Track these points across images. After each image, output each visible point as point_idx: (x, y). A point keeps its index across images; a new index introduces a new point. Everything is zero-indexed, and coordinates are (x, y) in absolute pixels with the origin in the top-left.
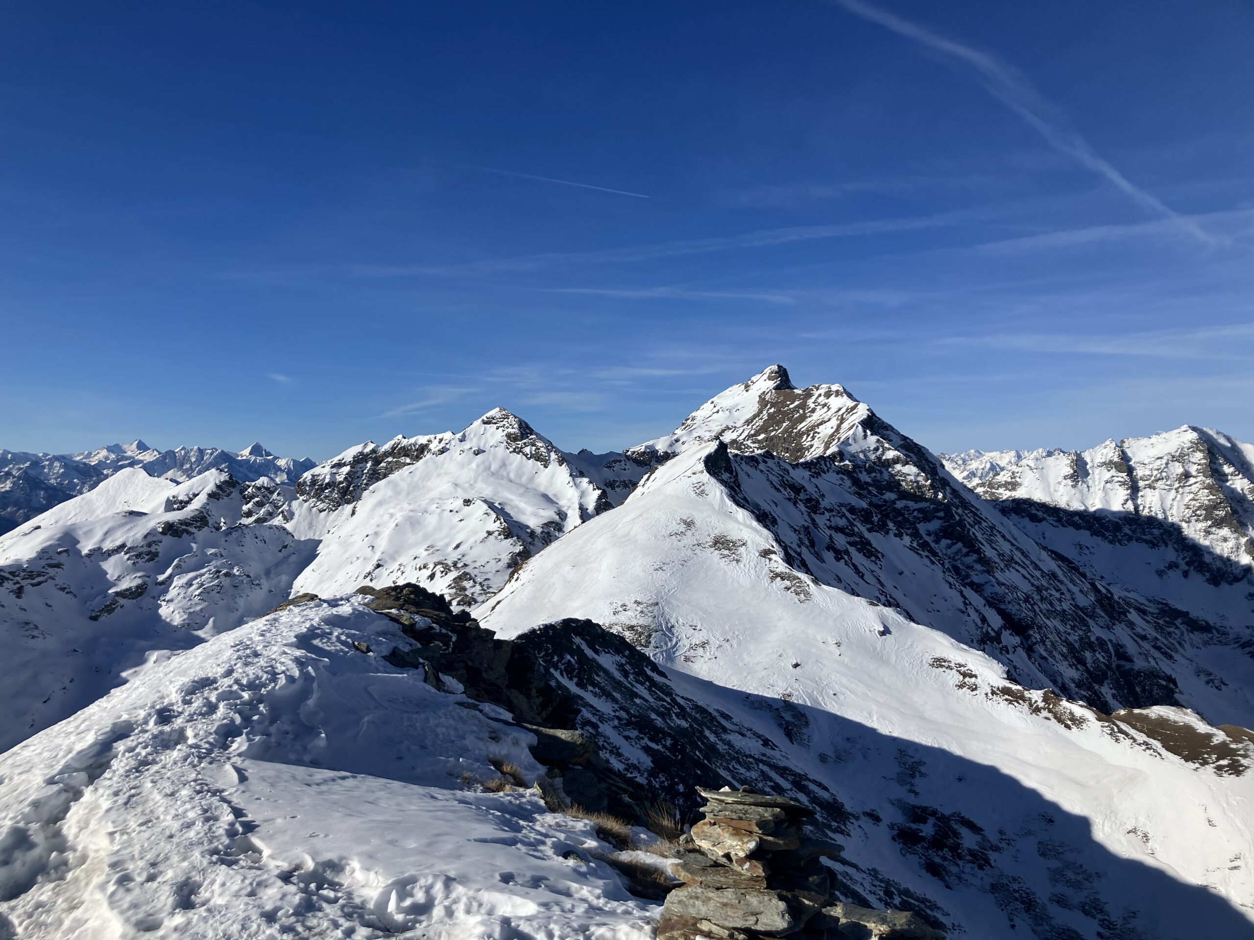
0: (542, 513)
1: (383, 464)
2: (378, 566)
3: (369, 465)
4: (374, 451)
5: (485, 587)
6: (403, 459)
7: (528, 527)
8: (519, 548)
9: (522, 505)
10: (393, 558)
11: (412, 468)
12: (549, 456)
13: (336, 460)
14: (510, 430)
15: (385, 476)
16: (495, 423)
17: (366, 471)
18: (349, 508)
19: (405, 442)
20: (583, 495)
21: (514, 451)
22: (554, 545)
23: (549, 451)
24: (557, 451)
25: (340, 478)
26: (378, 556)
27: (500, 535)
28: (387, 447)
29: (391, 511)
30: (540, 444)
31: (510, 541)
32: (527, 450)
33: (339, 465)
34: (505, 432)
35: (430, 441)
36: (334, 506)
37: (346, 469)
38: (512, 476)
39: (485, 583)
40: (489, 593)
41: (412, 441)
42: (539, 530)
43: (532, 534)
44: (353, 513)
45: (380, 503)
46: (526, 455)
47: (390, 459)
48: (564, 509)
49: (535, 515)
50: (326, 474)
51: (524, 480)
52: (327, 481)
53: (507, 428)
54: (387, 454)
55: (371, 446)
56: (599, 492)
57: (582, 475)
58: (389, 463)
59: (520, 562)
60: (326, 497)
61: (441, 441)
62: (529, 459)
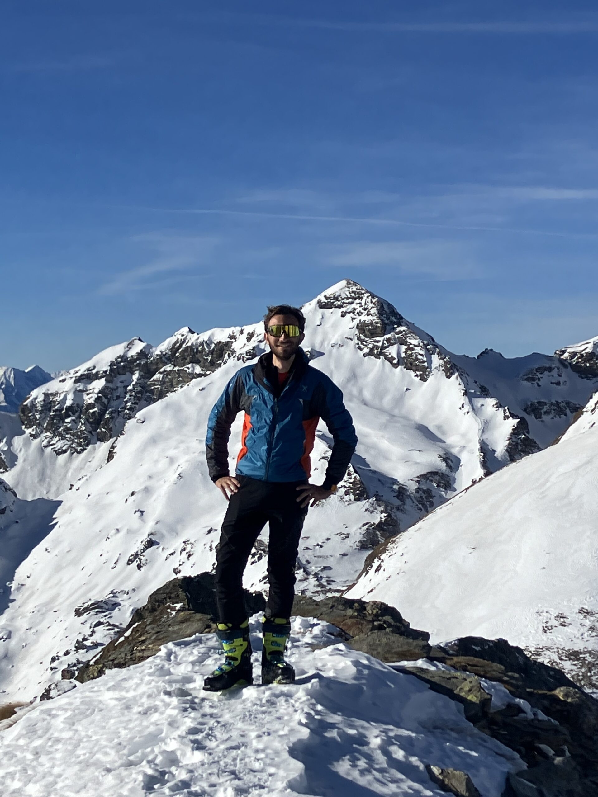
0: (417, 456)
1: (157, 376)
2: (151, 543)
3: (135, 377)
4: (142, 354)
5: (324, 582)
6: (189, 368)
7: (394, 481)
8: (378, 517)
9: (384, 444)
10: (174, 531)
11: (203, 382)
12: (430, 362)
13: (82, 369)
14: (364, 318)
15: (161, 395)
16: (340, 307)
17: (130, 388)
18: (103, 448)
19: (193, 339)
20: (486, 426)
21: (371, 353)
22: (440, 512)
23: (429, 354)
24: (442, 353)
25: (89, 399)
26: (149, 526)
27: (347, 493)
28: (163, 347)
29: (172, 453)
30: (414, 342)
31: (364, 504)
32: (392, 351)
33: (89, 377)
34: (356, 322)
35: (233, 337)
36: (79, 444)
37: (99, 384)
38: (367, 395)
39: (324, 574)
40: (330, 590)
41: (204, 337)
42: (412, 487)
43: (402, 492)
44: (111, 456)
45: (153, 441)
46: (390, 360)
47: (169, 368)
48: (455, 451)
49: (406, 460)
50: (67, 393)
51: (387, 402)
52: (69, 403)
53: (360, 314)
54: (164, 359)
55: (139, 347)
56: (513, 422)
57: (485, 393)
58: (169, 373)
59: (382, 540)
60: (67, 430)
61: (250, 336)
62: (395, 366)
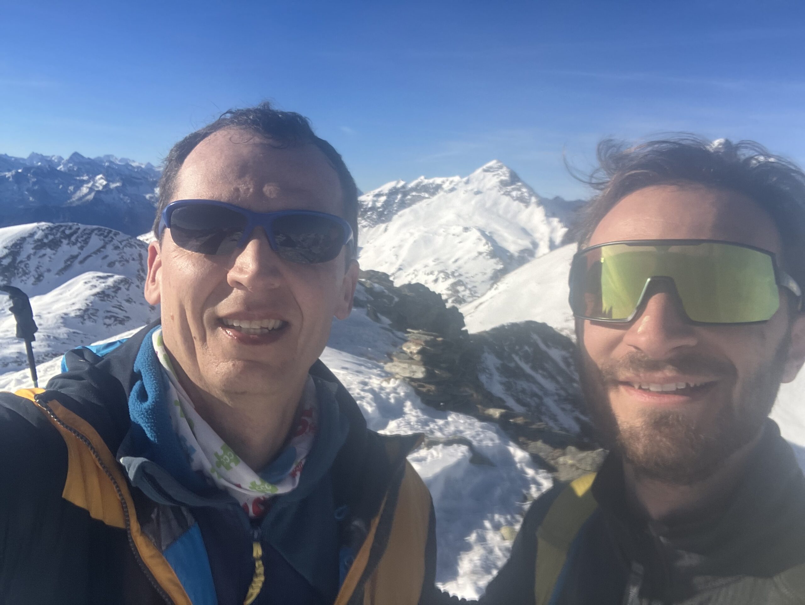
0: (520, 241)
1: (409, 197)
2: (400, 269)
3: (399, 196)
4: (403, 187)
5: (472, 292)
6: (423, 194)
7: (508, 251)
8: (500, 267)
9: (506, 235)
10: (410, 265)
11: (428, 201)
12: (530, 199)
13: (377, 191)
14: (503, 178)
15: (410, 205)
16: (493, 172)
17: (396, 201)
18: (383, 226)
19: (426, 181)
20: (553, 231)
21: (504, 194)
22: (526, 267)
23: (530, 196)
24: (537, 196)
25: (379, 205)
26: (400, 262)
27: (487, 255)
28: (412, 184)
29: (412, 231)
30: (524, 190)
31: (494, 261)
32: (514, 194)
33: (379, 195)
34: (499, 180)
35: (443, 182)
36: (373, 224)
37: (383, 199)
38: (501, 212)
39: (474, 289)
40: (475, 296)
41: (431, 181)
42: (516, 254)
43: (511, 257)
44: (386, 230)
45: (405, 225)
46: (512, 197)
47: (414, 194)
48: (537, 241)
49: (515, 243)
50: (369, 201)
51: (509, 216)
52: (370, 206)
53: (501, 176)
54: (413, 189)
55: (402, 183)
56: (565, 230)
57: (554, 215)
58: (413, 196)
59: (499, 276)
60: (368, 217)
61: (451, 182)
62: (515, 200)
